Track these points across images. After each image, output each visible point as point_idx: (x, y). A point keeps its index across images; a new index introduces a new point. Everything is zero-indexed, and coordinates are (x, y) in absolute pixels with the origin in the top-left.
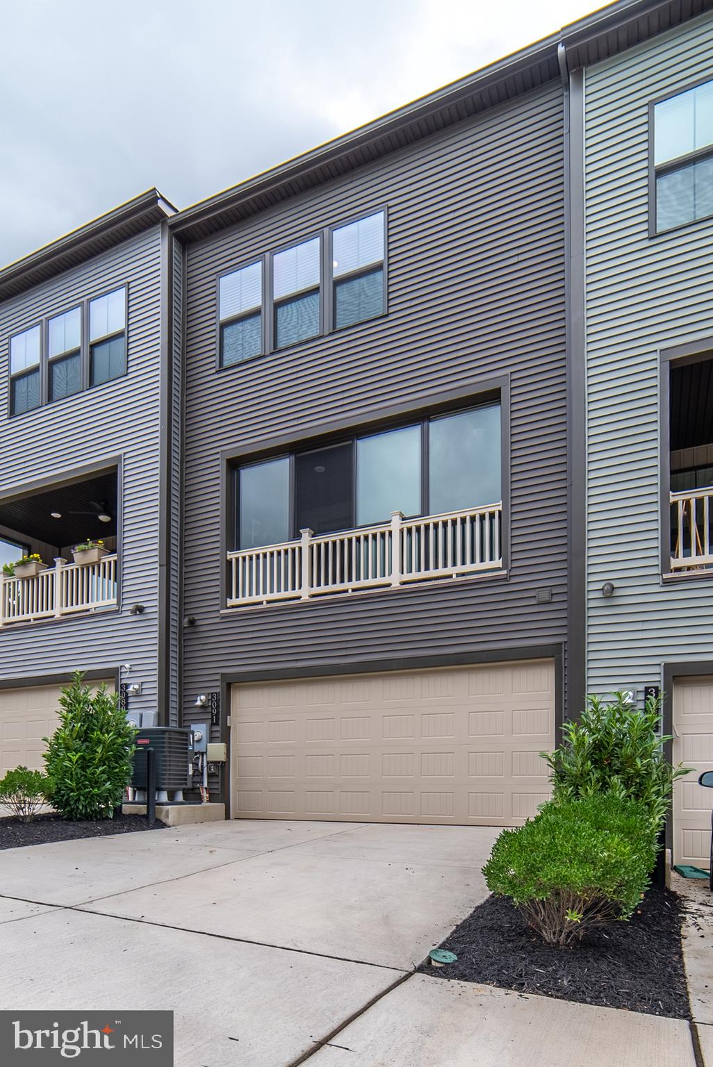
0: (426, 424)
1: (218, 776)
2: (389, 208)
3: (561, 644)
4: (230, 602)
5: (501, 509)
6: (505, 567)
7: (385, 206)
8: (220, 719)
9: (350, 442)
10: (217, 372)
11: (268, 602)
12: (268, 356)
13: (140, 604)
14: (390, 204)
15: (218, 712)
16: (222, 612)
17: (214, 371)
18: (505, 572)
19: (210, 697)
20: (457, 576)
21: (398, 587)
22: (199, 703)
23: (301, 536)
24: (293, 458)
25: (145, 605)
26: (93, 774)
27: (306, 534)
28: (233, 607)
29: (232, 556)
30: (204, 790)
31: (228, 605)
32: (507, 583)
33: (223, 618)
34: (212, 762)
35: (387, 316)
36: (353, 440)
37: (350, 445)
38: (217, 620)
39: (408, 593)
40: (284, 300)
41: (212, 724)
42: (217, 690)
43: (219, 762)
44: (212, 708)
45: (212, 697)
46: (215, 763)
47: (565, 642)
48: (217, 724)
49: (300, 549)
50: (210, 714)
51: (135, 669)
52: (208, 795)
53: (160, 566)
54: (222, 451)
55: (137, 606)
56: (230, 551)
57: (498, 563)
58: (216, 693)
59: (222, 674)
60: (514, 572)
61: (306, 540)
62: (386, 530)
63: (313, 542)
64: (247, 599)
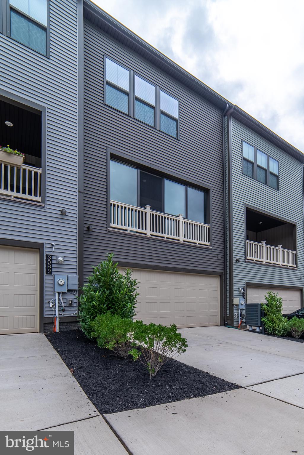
4: (111, 225)
5: (209, 227)
7: (178, 99)
10: (104, 104)
12: (132, 118)
13: (65, 209)
16: (108, 228)
18: (211, 247)
21: (182, 242)
23: (146, 208)
24: (139, 171)
25: (67, 210)
27: (148, 207)
28: (112, 228)
32: (211, 251)
33: (109, 232)
35: (179, 140)
37: (161, 179)
38: (105, 232)
39: (186, 245)
40: (140, 100)
47: (224, 272)
49: (146, 213)
53: (79, 192)
54: (108, 147)
55: (63, 209)
57: (208, 244)
60: (213, 248)
61: (149, 210)
62: (178, 219)
63: (151, 212)
64: (119, 226)
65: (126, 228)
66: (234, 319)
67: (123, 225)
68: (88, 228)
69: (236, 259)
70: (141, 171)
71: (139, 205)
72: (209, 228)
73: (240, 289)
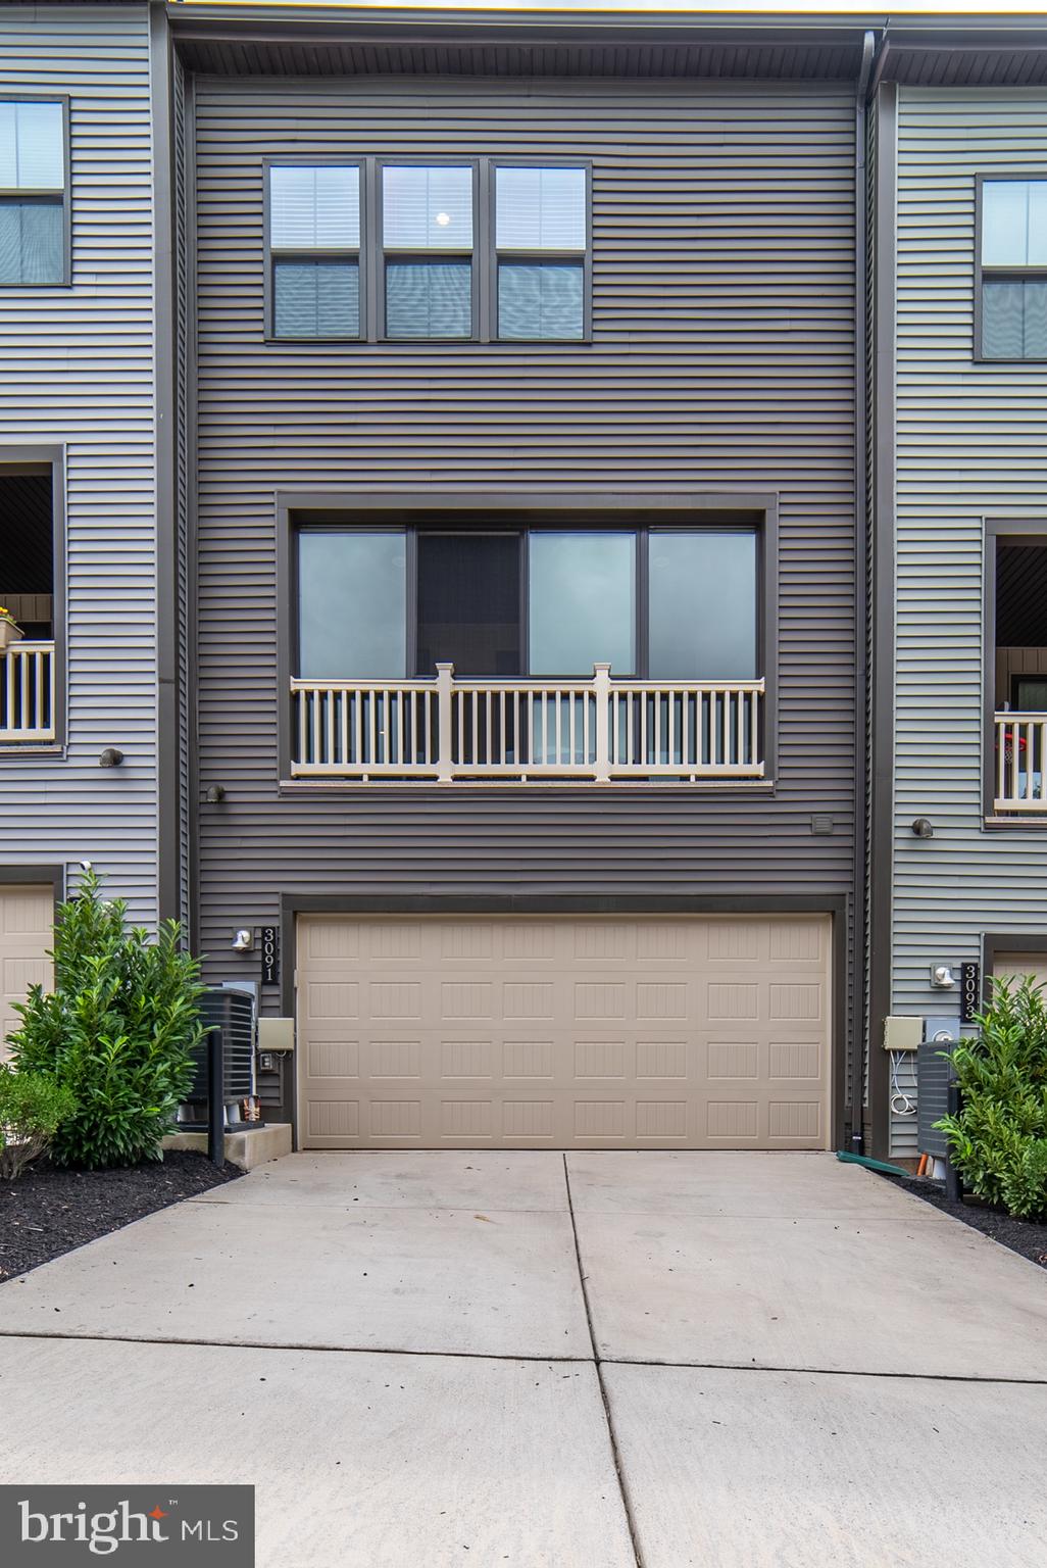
0: (644, 534)
1: (278, 1075)
2: (594, 167)
3: (844, 895)
4: (297, 769)
5: (763, 690)
6: (768, 775)
7: (589, 162)
8: (281, 975)
9: (517, 533)
10: (266, 343)
11: (372, 778)
12: (370, 345)
13: (116, 748)
14: (598, 161)
15: (276, 962)
16: (283, 783)
17: (260, 338)
18: (770, 783)
19: (259, 934)
20: (696, 780)
21: (608, 783)
22: (240, 944)
23: (437, 674)
24: (413, 536)
25: (124, 751)
26: (149, 1077)
27: (445, 670)
28: (298, 778)
29: (298, 687)
30: (252, 1101)
31: (293, 774)
32: (771, 799)
33: (284, 794)
34: (266, 1051)
35: (589, 344)
36: (523, 531)
37: (517, 538)
38: (274, 798)
39: (626, 795)
40: (405, 254)
41: (265, 983)
42: (275, 923)
43: (280, 1052)
44: (264, 955)
45: (264, 934)
46: (275, 1053)
47: (851, 893)
48: (274, 983)
49: (435, 696)
50: (260, 965)
51: (100, 870)
52: (258, 1109)
53: (161, 681)
54: (280, 493)
55: (112, 751)
56: (295, 678)
57: (758, 768)
58: (273, 928)
59: (284, 895)
60: (783, 786)
61: (444, 682)
62: (586, 689)
63: (457, 688)
64: (330, 768)
65: (357, 768)
66: (892, 1120)
67: (355, 762)
68: (221, 794)
69: (915, 819)
70: (422, 533)
71: (413, 671)
72: (761, 697)
73: (940, 971)
